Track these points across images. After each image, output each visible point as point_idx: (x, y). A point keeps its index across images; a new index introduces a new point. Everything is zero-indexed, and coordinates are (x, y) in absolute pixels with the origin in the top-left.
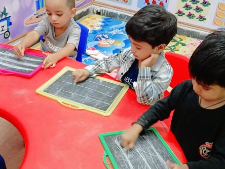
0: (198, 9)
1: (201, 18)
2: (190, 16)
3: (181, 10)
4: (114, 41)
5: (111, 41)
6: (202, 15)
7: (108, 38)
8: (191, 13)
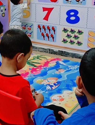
0: (76, 37)
1: (79, 43)
2: (72, 42)
3: (65, 39)
4: (42, 83)
5: (45, 82)
6: (79, 41)
7: (47, 85)
8: (72, 40)
